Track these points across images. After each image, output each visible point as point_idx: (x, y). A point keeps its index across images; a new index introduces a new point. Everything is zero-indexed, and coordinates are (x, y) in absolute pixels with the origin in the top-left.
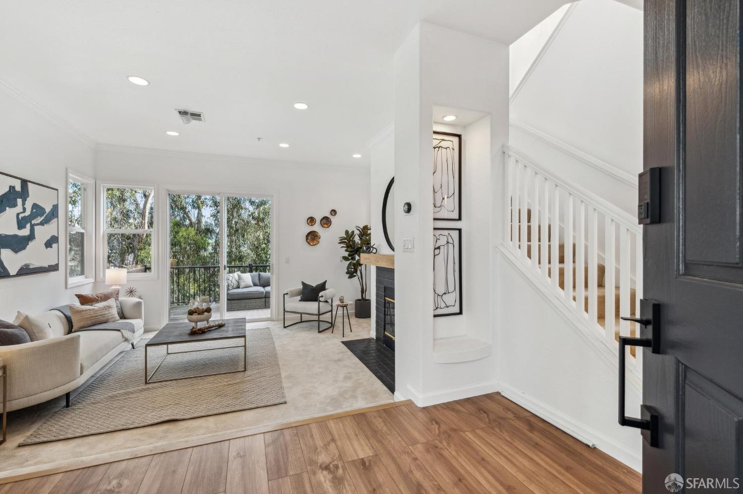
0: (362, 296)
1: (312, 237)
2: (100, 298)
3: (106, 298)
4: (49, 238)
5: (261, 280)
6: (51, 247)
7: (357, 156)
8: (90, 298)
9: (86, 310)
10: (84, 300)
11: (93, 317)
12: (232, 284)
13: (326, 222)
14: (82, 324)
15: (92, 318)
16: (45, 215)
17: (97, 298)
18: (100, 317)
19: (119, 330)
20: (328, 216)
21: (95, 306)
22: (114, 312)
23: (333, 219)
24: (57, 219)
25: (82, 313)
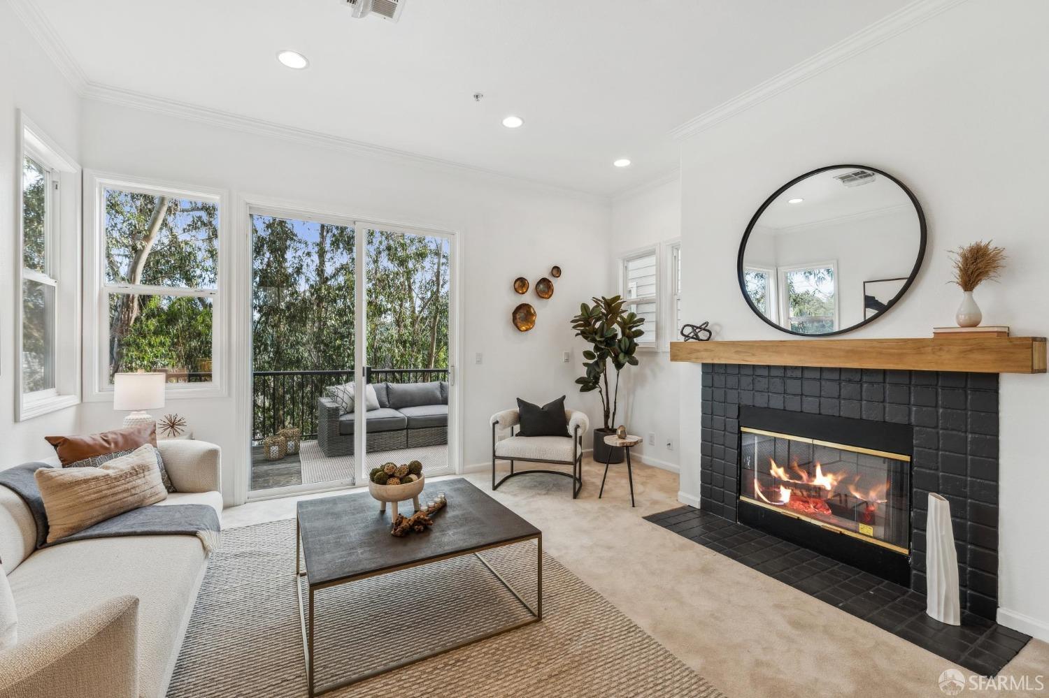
0: (606, 423)
1: (523, 317)
2: (113, 445)
3: (129, 444)
5: (391, 396)
7: (622, 163)
8: (89, 446)
9: (86, 481)
10: (71, 451)
11: (106, 496)
12: (344, 404)
13: (545, 288)
14: (73, 520)
15: (103, 502)
17: (106, 445)
18: (125, 495)
19: (193, 534)
20: (547, 277)
21: (107, 468)
22: (155, 478)
23: (556, 283)
25: (76, 488)
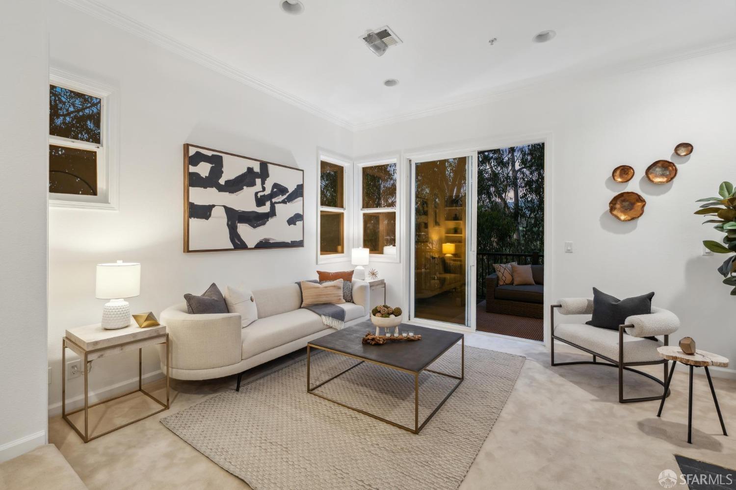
1: (627, 205)
4: (293, 215)
6: (295, 224)
9: (312, 288)
10: (324, 276)
11: (318, 295)
12: (504, 278)
13: (661, 171)
14: (308, 301)
16: (287, 194)
18: (324, 297)
19: (320, 316)
20: (665, 159)
22: (340, 293)
24: (302, 198)
25: (309, 290)
